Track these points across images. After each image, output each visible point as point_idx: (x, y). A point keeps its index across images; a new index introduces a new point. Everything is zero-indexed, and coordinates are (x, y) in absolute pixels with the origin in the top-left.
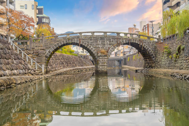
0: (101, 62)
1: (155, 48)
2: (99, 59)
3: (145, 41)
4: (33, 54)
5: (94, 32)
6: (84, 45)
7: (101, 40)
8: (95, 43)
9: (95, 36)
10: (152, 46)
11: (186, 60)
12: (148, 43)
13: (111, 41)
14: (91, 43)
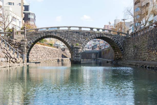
0: (76, 53)
1: (124, 42)
2: (74, 50)
3: (115, 36)
4: (15, 44)
5: (70, 27)
6: (61, 38)
7: (76, 34)
8: (71, 36)
9: (71, 31)
10: (121, 40)
11: (149, 52)
12: (118, 37)
13: (85, 35)
14: (67, 36)
